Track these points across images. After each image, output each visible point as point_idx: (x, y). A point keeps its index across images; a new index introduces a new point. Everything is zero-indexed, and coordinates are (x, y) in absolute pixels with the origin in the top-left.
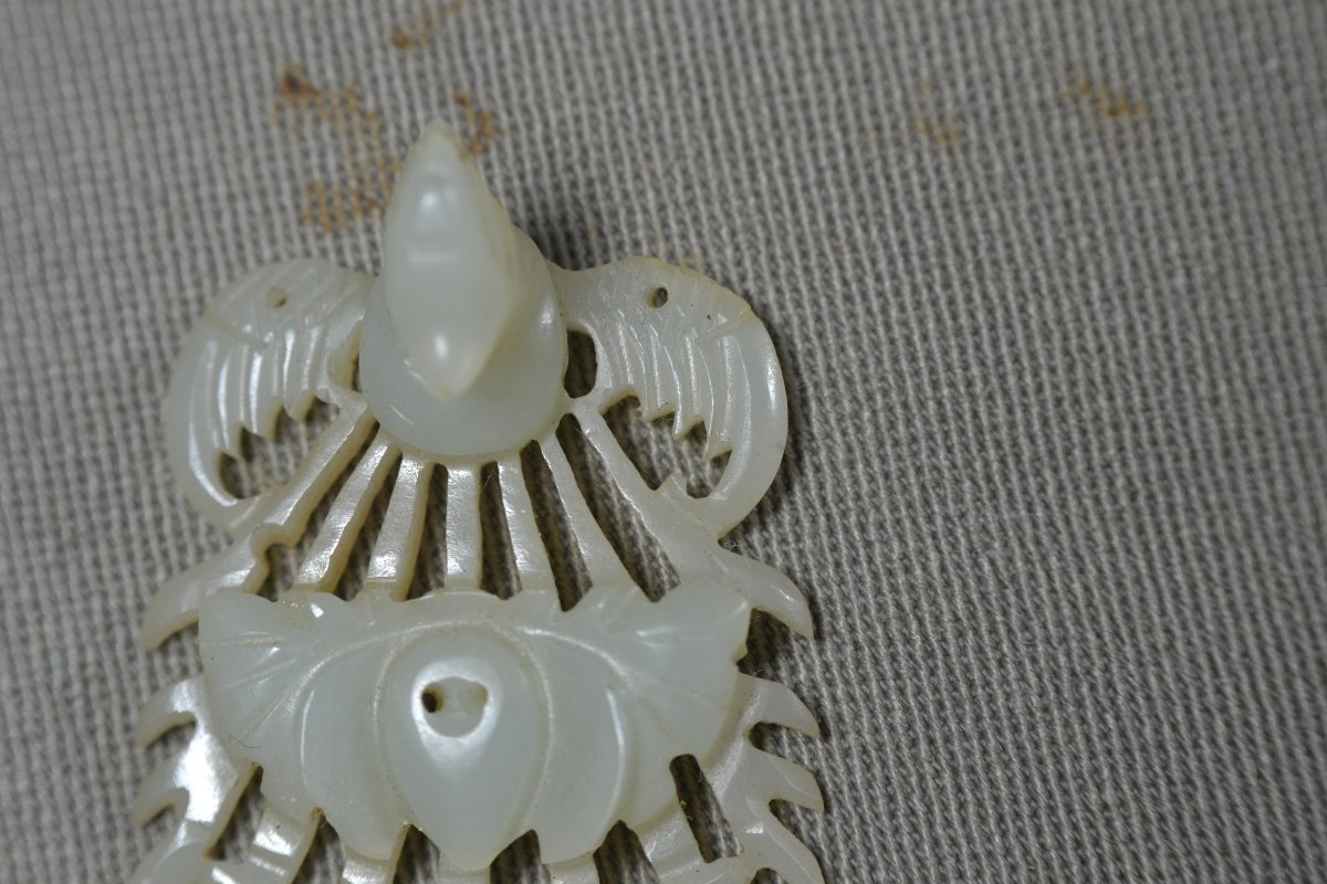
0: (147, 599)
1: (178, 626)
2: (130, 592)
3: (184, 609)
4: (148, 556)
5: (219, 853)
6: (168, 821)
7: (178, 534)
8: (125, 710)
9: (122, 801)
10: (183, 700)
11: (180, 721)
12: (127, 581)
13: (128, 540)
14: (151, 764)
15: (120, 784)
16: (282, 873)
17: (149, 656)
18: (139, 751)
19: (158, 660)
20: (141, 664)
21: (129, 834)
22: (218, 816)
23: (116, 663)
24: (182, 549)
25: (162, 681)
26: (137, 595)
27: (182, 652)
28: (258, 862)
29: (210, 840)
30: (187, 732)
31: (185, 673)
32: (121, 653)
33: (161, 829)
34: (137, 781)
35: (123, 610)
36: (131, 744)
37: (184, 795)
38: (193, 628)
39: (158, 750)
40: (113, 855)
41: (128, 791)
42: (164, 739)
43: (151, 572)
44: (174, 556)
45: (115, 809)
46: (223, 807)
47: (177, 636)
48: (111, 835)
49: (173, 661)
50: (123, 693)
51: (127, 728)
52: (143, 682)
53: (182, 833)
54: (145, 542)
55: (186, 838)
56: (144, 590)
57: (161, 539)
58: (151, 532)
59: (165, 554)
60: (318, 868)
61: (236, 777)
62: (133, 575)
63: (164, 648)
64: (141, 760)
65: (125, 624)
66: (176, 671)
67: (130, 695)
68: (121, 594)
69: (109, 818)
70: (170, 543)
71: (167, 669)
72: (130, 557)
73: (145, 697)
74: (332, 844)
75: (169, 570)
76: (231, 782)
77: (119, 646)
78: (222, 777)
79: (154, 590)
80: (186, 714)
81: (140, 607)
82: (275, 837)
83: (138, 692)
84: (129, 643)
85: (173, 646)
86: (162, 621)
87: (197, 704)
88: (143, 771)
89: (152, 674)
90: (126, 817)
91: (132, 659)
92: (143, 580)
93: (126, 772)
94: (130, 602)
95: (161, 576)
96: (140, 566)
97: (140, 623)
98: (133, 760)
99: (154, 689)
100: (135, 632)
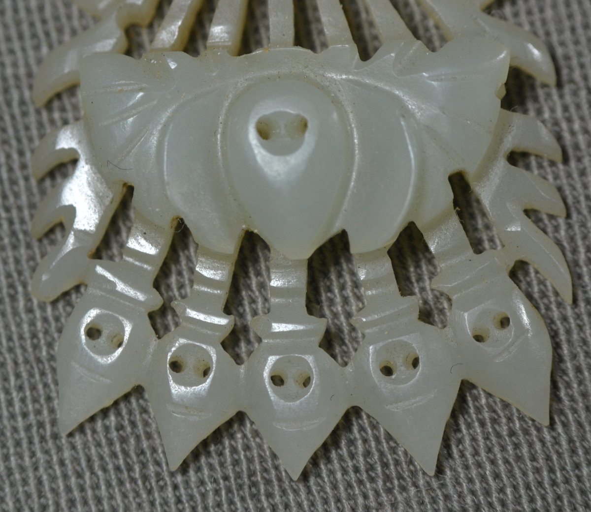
0: (35, 69)
1: (59, 89)
2: (21, 62)
3: (66, 71)
4: (34, 36)
5: (99, 253)
6: (58, 234)
7: (57, 18)
8: (21, 153)
9: (22, 221)
10: (67, 141)
11: (65, 159)
12: (19, 54)
13: (18, 23)
14: (43, 192)
15: (20, 209)
16: (149, 268)
17: (38, 112)
18: (33, 182)
19: (45, 115)
20: (32, 119)
21: (29, 246)
22: (98, 226)
23: (13, 117)
24: (60, 31)
25: (48, 129)
26: (27, 65)
27: (63, 109)
28: (130, 260)
29: (93, 244)
30: (70, 168)
31: (65, 122)
32: (16, 110)
33: (53, 242)
34: (32, 206)
35: (17, 77)
36: (26, 179)
37: (71, 211)
38: (72, 90)
39: (48, 183)
40: (17, 261)
41: (26, 213)
42: (51, 174)
43: (37, 48)
44: (54, 35)
45: (17, 226)
46: (101, 219)
47: (58, 96)
48: (15, 247)
49: (56, 115)
50: (19, 140)
51: (23, 167)
52: (34, 132)
53: (71, 239)
54: (32, 25)
55: (74, 244)
56: (32, 61)
57: (44, 22)
58: (36, 17)
59: (47, 34)
60: (174, 268)
61: (111, 196)
62: (23, 50)
63: (49, 106)
64: (35, 190)
65: (19, 87)
66: (59, 123)
67: (25, 141)
68: (15, 65)
69: (13, 234)
70: (51, 26)
71: (52, 122)
72: (21, 37)
73: (37, 142)
74: (183, 250)
75: (51, 47)
76: (107, 202)
77: (15, 104)
78: (99, 197)
79: (39, 61)
80: (72, 151)
81: (30, 75)
82: (143, 241)
83: (30, 140)
84: (22, 102)
85: (56, 104)
86: (46, 87)
87: (79, 142)
88: (37, 199)
89: (40, 125)
90: (25, 233)
91: (25, 114)
92: (31, 53)
93: (24, 199)
94: (22, 71)
95: (45, 50)
96: (28, 43)
97: (31, 87)
98: (29, 190)
99: (42, 136)
100: (27, 94)
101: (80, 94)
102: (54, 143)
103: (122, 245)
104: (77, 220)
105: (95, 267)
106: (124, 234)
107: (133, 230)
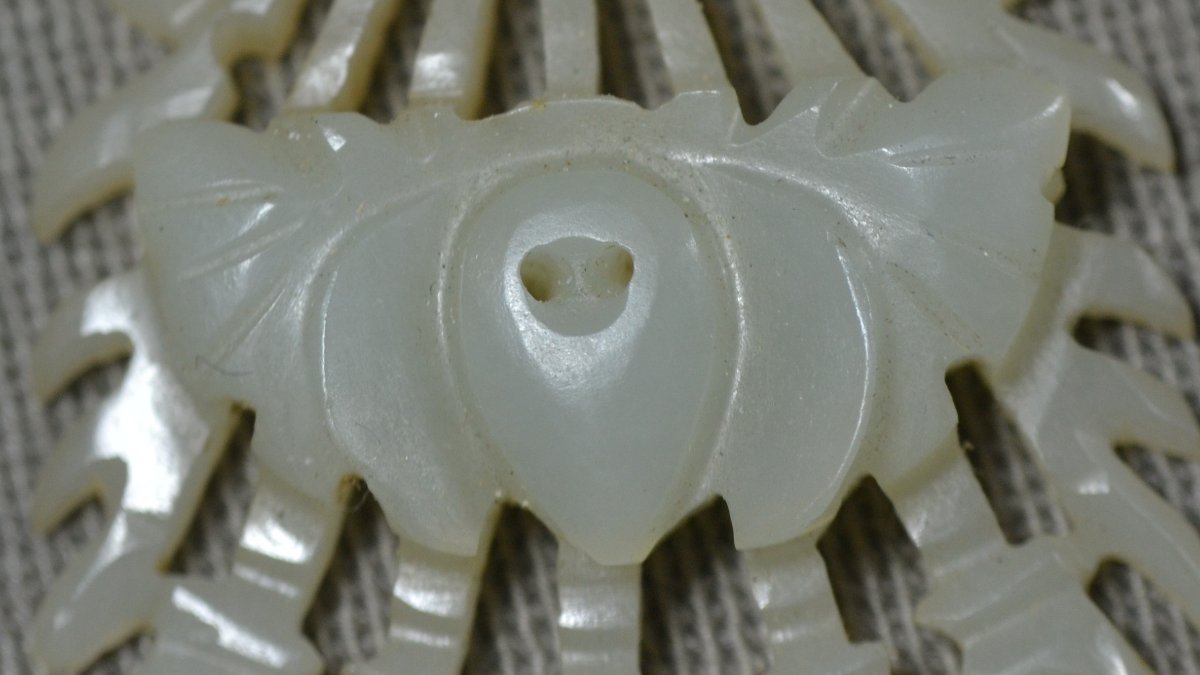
0: (35, 158)
3: (105, 158)
4: (33, 87)
5: (178, 564)
6: (90, 522)
7: (81, 47)
10: (106, 313)
11: (104, 353)
14: (55, 429)
16: (291, 593)
17: (43, 253)
18: (35, 407)
19: (58, 260)
20: (30, 269)
21: (25, 550)
22: (178, 502)
24: (89, 74)
25: (66, 289)
27: (97, 245)
28: (249, 575)
29: (166, 543)
30: (114, 372)
31: (103, 274)
33: (79, 540)
34: (32, 461)
36: (19, 399)
37: (117, 470)
38: (117, 201)
39: (66, 409)
41: (19, 476)
42: (75, 388)
43: (39, 112)
44: (76, 85)
46: (186, 485)
47: (87, 217)
49: (83, 257)
51: (12, 374)
53: (119, 533)
54: (28, 63)
55: (125, 543)
56: (29, 141)
57: (54, 56)
58: (37, 46)
59: (61, 81)
61: (206, 433)
63: (67, 238)
64: (38, 425)
66: (89, 275)
70: (71, 64)
71: (74, 273)
73: (40, 321)
75: (69, 108)
76: (198, 445)
78: (180, 437)
79: (45, 141)
80: (119, 337)
81: (25, 171)
82: (277, 533)
83: (27, 312)
85: (82, 235)
87: (134, 317)
88: (42, 442)
89: (49, 282)
91: (14, 258)
92: (26, 125)
93: (14, 448)
94: (7, 164)
95: (56, 117)
96: (21, 103)
97: (27, 198)
98: (24, 425)
99: (53, 304)
100: (18, 215)
101: (136, 214)
102: (78, 319)
103: (232, 543)
104: (129, 489)
105: (172, 593)
106: (235, 519)
107: (255, 508)
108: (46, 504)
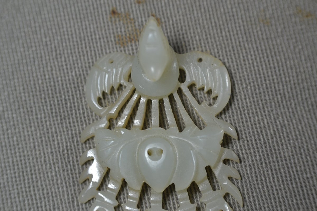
0: (81, 131)
1: (89, 138)
2: (77, 129)
3: (91, 133)
4: (81, 121)
5: (99, 189)
6: (87, 182)
7: (88, 116)
8: (77, 157)
9: (76, 178)
10: (90, 154)
11: (90, 159)
12: (77, 127)
13: (77, 118)
14: (83, 169)
15: (76, 174)
16: (114, 194)
17: (82, 144)
18: (80, 166)
19: (84, 145)
20: (80, 146)
21: (78, 185)
22: (99, 180)
23: (74, 146)
24: (89, 120)
25: (85, 150)
26: (79, 130)
27: (90, 144)
28: (109, 191)
29: (97, 186)
30: (91, 162)
31: (90, 148)
32: (75, 144)
33: (86, 184)
34: (80, 173)
35: (76, 134)
36: (78, 165)
37: (91, 176)
38: (92, 138)
39: (84, 166)
40: (75, 190)
41: (78, 175)
42: (86, 163)
43: (82, 125)
44: (87, 121)
45: (75, 179)
46: (100, 178)
47: (88, 140)
48: (74, 186)
49: (87, 145)
50: (76, 153)
51: (77, 161)
52: (81, 150)
53: (91, 184)
54: (81, 118)
55: (92, 186)
56: (81, 129)
57: (84, 117)
58: (82, 116)
59: (85, 121)
60: (122, 193)
61: (103, 171)
62: (78, 125)
63: (85, 143)
64: (81, 168)
65: (76, 137)
66: (88, 148)
67: (78, 153)
68: (75, 130)
69: (74, 182)
70: (86, 118)
71: (86, 147)
72: (77, 122)
73: (81, 154)
74: (125, 188)
75: (86, 125)
76: (102, 173)
77: (75, 142)
78: (100, 172)
79: (83, 129)
80: (92, 157)
81: (80, 133)
82: (112, 185)
83: (80, 153)
84: (77, 141)
85: (87, 142)
86: (85, 136)
87: (94, 155)
88: (81, 171)
89: (83, 148)
90: (77, 181)
91: (78, 145)
92: (80, 127)
93: (77, 171)
94: (77, 132)
95: (84, 126)
96: (80, 124)
97: (80, 137)
98: (79, 168)
99: (83, 152)
100: (79, 139)
102: (87, 155)
103: (107, 186)
104: (93, 178)
105: (98, 193)
106: (107, 182)
107: (110, 182)
108: (81, 180)
